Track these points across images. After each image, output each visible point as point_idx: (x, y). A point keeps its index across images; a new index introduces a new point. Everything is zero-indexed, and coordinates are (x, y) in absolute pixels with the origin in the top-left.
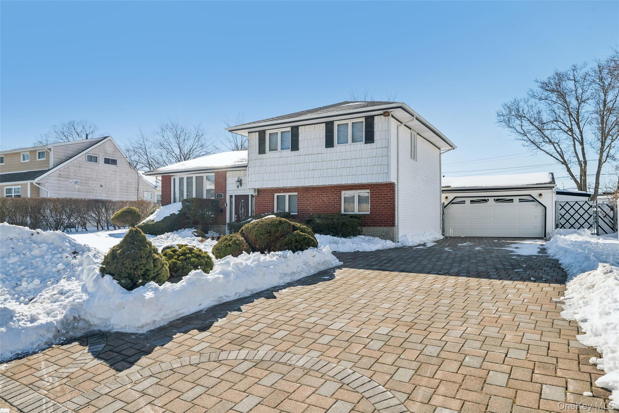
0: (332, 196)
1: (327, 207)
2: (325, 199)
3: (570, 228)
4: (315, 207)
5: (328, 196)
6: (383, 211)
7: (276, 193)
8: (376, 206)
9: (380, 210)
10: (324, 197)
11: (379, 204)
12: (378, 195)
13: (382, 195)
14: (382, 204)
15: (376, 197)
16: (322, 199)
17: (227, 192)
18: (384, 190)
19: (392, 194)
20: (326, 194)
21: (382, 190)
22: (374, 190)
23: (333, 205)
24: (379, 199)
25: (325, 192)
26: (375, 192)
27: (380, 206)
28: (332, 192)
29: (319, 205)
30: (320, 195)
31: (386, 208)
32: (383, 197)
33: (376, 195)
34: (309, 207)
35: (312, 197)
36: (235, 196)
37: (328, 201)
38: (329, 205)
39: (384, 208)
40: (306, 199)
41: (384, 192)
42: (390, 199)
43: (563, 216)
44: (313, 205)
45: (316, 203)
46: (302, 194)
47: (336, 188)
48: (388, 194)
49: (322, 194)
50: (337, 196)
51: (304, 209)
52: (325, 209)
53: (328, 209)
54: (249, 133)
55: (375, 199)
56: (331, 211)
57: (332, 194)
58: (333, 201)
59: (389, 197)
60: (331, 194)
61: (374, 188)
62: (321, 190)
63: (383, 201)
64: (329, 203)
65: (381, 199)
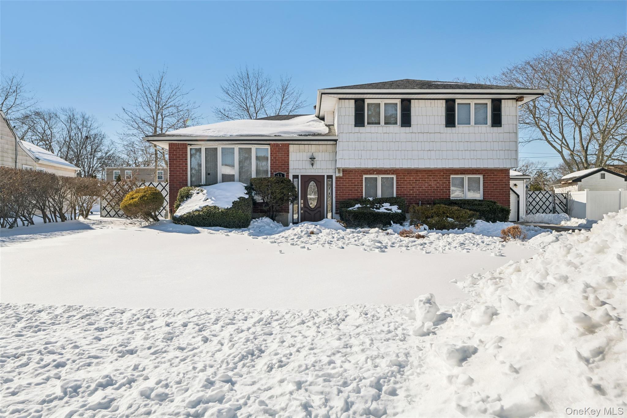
0: (440, 181)
1: (434, 192)
2: (433, 183)
3: (543, 213)
4: (419, 192)
5: (435, 180)
6: (498, 196)
7: (365, 174)
8: (491, 192)
9: (494, 196)
10: (430, 180)
11: (493, 190)
12: (493, 180)
13: (497, 180)
14: (497, 190)
15: (490, 183)
16: (428, 183)
17: (290, 171)
18: (499, 176)
19: (507, 180)
20: (433, 178)
21: (497, 175)
22: (489, 175)
23: (442, 190)
24: (494, 185)
25: (431, 176)
26: (490, 178)
27: (494, 192)
28: (441, 176)
29: (424, 190)
30: (425, 178)
31: (501, 194)
32: (498, 183)
33: (490, 180)
34: (411, 191)
35: (416, 180)
36: (301, 176)
37: (436, 185)
38: (437, 190)
39: (499, 194)
40: (408, 183)
41: (499, 178)
42: (505, 185)
43: (531, 203)
44: (418, 190)
45: (420, 187)
46: (402, 177)
47: (445, 172)
48: (503, 180)
49: (428, 178)
50: (446, 180)
51: (405, 194)
52: (432, 194)
53: (435, 194)
54: (340, 99)
55: (490, 185)
56: (439, 197)
57: (441, 178)
58: (441, 185)
59: (504, 182)
60: (439, 178)
61: (488, 173)
62: (427, 173)
63: (498, 187)
64: (437, 187)
65: (496, 185)
